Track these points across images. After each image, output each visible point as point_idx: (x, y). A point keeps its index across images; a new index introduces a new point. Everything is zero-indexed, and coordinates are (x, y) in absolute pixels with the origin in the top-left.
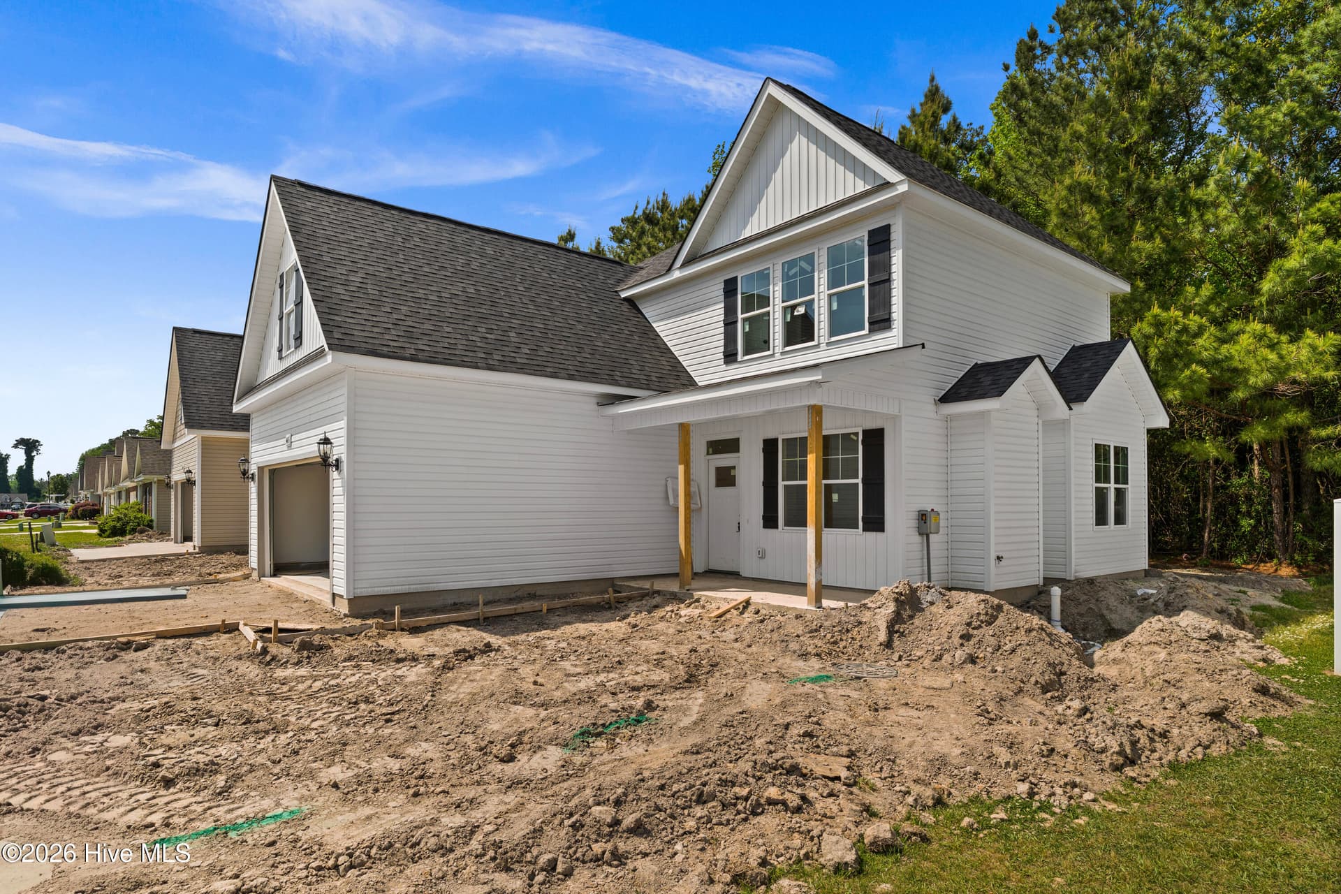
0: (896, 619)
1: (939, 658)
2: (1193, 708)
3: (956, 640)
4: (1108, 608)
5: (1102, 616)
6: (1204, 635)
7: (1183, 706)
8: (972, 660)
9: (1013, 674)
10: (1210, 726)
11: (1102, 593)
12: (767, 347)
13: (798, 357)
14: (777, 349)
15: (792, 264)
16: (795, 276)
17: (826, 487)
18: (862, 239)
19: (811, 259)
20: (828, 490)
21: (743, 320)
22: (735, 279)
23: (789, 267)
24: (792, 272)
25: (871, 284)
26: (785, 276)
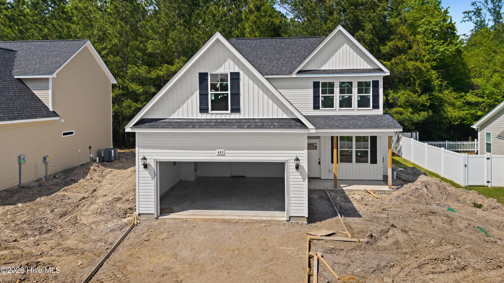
0: (428, 191)
12: (332, 106)
13: (346, 112)
14: (337, 108)
15: (343, 83)
16: (345, 87)
17: (356, 151)
18: (370, 82)
19: (351, 83)
20: (357, 152)
21: (322, 96)
22: (319, 82)
23: (342, 84)
24: (343, 85)
25: (373, 96)
26: (340, 86)
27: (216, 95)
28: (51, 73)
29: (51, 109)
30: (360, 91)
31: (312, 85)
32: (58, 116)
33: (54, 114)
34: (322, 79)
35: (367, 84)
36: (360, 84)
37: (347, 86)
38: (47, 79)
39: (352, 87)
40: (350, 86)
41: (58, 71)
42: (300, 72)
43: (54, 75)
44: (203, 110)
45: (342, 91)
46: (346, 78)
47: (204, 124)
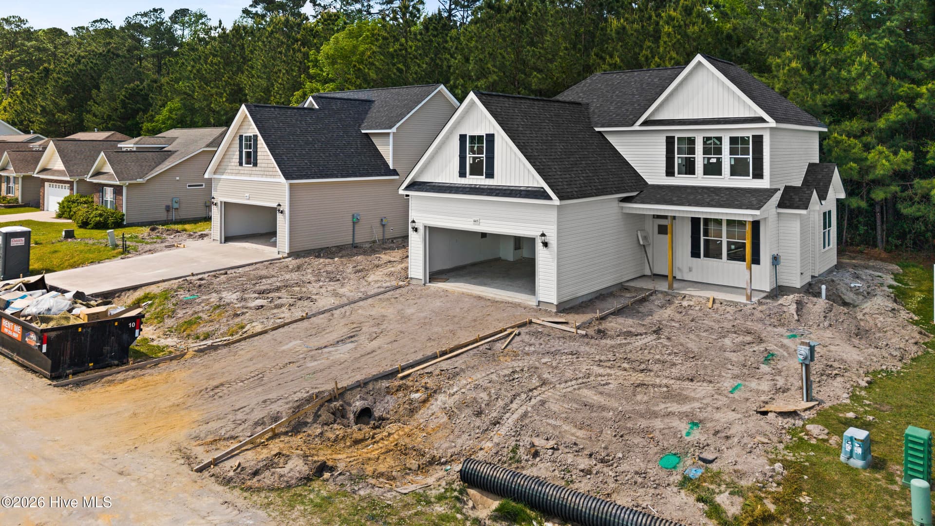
0: (798, 310)
1: (819, 325)
2: (910, 341)
3: (822, 318)
4: (842, 293)
5: (840, 296)
6: (890, 309)
7: (907, 341)
8: (830, 325)
9: (846, 330)
10: (916, 347)
11: (838, 286)
12: (694, 173)
13: (712, 181)
14: (699, 175)
15: (709, 139)
16: (710, 144)
17: (728, 242)
18: (749, 137)
19: (720, 139)
20: (729, 244)
21: (678, 158)
22: (674, 137)
23: (706, 140)
24: (709, 142)
25: (753, 158)
26: (705, 143)
27: (474, 159)
28: (390, 128)
29: (391, 168)
30: (733, 151)
31: (665, 141)
32: (398, 174)
33: (394, 172)
34: (679, 131)
35: (744, 140)
36: (733, 141)
37: (715, 144)
38: (388, 134)
39: (721, 144)
40: (718, 143)
41: (398, 125)
42: (646, 123)
43: (394, 130)
44: (462, 174)
45: (706, 151)
46: (713, 131)
47: (461, 189)
